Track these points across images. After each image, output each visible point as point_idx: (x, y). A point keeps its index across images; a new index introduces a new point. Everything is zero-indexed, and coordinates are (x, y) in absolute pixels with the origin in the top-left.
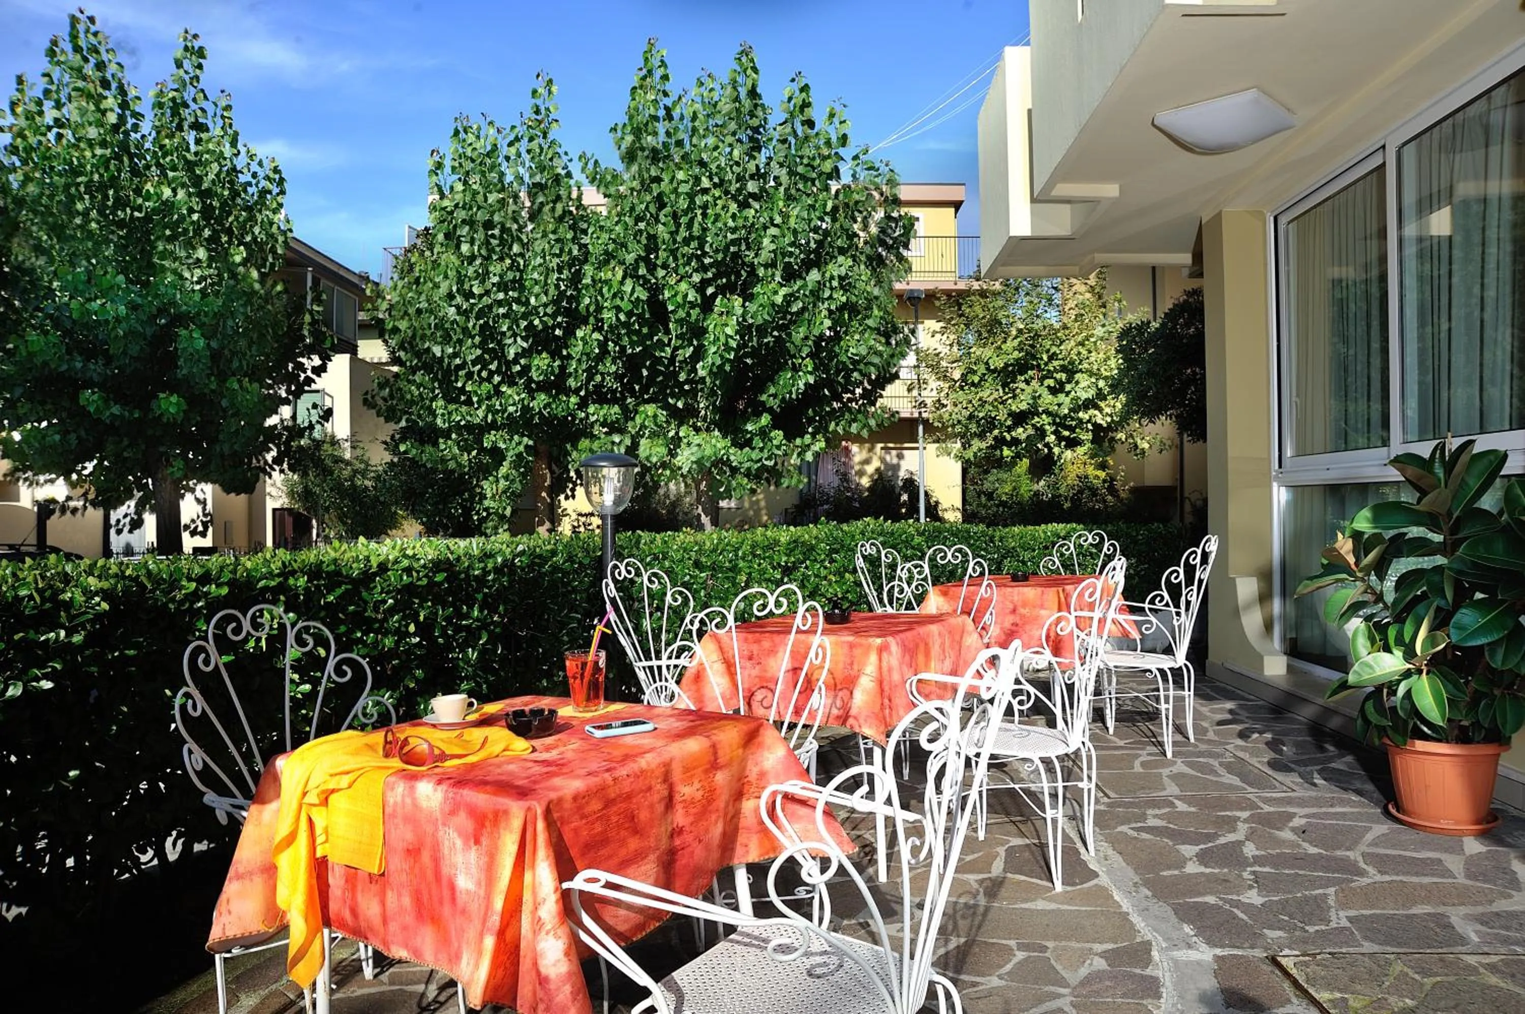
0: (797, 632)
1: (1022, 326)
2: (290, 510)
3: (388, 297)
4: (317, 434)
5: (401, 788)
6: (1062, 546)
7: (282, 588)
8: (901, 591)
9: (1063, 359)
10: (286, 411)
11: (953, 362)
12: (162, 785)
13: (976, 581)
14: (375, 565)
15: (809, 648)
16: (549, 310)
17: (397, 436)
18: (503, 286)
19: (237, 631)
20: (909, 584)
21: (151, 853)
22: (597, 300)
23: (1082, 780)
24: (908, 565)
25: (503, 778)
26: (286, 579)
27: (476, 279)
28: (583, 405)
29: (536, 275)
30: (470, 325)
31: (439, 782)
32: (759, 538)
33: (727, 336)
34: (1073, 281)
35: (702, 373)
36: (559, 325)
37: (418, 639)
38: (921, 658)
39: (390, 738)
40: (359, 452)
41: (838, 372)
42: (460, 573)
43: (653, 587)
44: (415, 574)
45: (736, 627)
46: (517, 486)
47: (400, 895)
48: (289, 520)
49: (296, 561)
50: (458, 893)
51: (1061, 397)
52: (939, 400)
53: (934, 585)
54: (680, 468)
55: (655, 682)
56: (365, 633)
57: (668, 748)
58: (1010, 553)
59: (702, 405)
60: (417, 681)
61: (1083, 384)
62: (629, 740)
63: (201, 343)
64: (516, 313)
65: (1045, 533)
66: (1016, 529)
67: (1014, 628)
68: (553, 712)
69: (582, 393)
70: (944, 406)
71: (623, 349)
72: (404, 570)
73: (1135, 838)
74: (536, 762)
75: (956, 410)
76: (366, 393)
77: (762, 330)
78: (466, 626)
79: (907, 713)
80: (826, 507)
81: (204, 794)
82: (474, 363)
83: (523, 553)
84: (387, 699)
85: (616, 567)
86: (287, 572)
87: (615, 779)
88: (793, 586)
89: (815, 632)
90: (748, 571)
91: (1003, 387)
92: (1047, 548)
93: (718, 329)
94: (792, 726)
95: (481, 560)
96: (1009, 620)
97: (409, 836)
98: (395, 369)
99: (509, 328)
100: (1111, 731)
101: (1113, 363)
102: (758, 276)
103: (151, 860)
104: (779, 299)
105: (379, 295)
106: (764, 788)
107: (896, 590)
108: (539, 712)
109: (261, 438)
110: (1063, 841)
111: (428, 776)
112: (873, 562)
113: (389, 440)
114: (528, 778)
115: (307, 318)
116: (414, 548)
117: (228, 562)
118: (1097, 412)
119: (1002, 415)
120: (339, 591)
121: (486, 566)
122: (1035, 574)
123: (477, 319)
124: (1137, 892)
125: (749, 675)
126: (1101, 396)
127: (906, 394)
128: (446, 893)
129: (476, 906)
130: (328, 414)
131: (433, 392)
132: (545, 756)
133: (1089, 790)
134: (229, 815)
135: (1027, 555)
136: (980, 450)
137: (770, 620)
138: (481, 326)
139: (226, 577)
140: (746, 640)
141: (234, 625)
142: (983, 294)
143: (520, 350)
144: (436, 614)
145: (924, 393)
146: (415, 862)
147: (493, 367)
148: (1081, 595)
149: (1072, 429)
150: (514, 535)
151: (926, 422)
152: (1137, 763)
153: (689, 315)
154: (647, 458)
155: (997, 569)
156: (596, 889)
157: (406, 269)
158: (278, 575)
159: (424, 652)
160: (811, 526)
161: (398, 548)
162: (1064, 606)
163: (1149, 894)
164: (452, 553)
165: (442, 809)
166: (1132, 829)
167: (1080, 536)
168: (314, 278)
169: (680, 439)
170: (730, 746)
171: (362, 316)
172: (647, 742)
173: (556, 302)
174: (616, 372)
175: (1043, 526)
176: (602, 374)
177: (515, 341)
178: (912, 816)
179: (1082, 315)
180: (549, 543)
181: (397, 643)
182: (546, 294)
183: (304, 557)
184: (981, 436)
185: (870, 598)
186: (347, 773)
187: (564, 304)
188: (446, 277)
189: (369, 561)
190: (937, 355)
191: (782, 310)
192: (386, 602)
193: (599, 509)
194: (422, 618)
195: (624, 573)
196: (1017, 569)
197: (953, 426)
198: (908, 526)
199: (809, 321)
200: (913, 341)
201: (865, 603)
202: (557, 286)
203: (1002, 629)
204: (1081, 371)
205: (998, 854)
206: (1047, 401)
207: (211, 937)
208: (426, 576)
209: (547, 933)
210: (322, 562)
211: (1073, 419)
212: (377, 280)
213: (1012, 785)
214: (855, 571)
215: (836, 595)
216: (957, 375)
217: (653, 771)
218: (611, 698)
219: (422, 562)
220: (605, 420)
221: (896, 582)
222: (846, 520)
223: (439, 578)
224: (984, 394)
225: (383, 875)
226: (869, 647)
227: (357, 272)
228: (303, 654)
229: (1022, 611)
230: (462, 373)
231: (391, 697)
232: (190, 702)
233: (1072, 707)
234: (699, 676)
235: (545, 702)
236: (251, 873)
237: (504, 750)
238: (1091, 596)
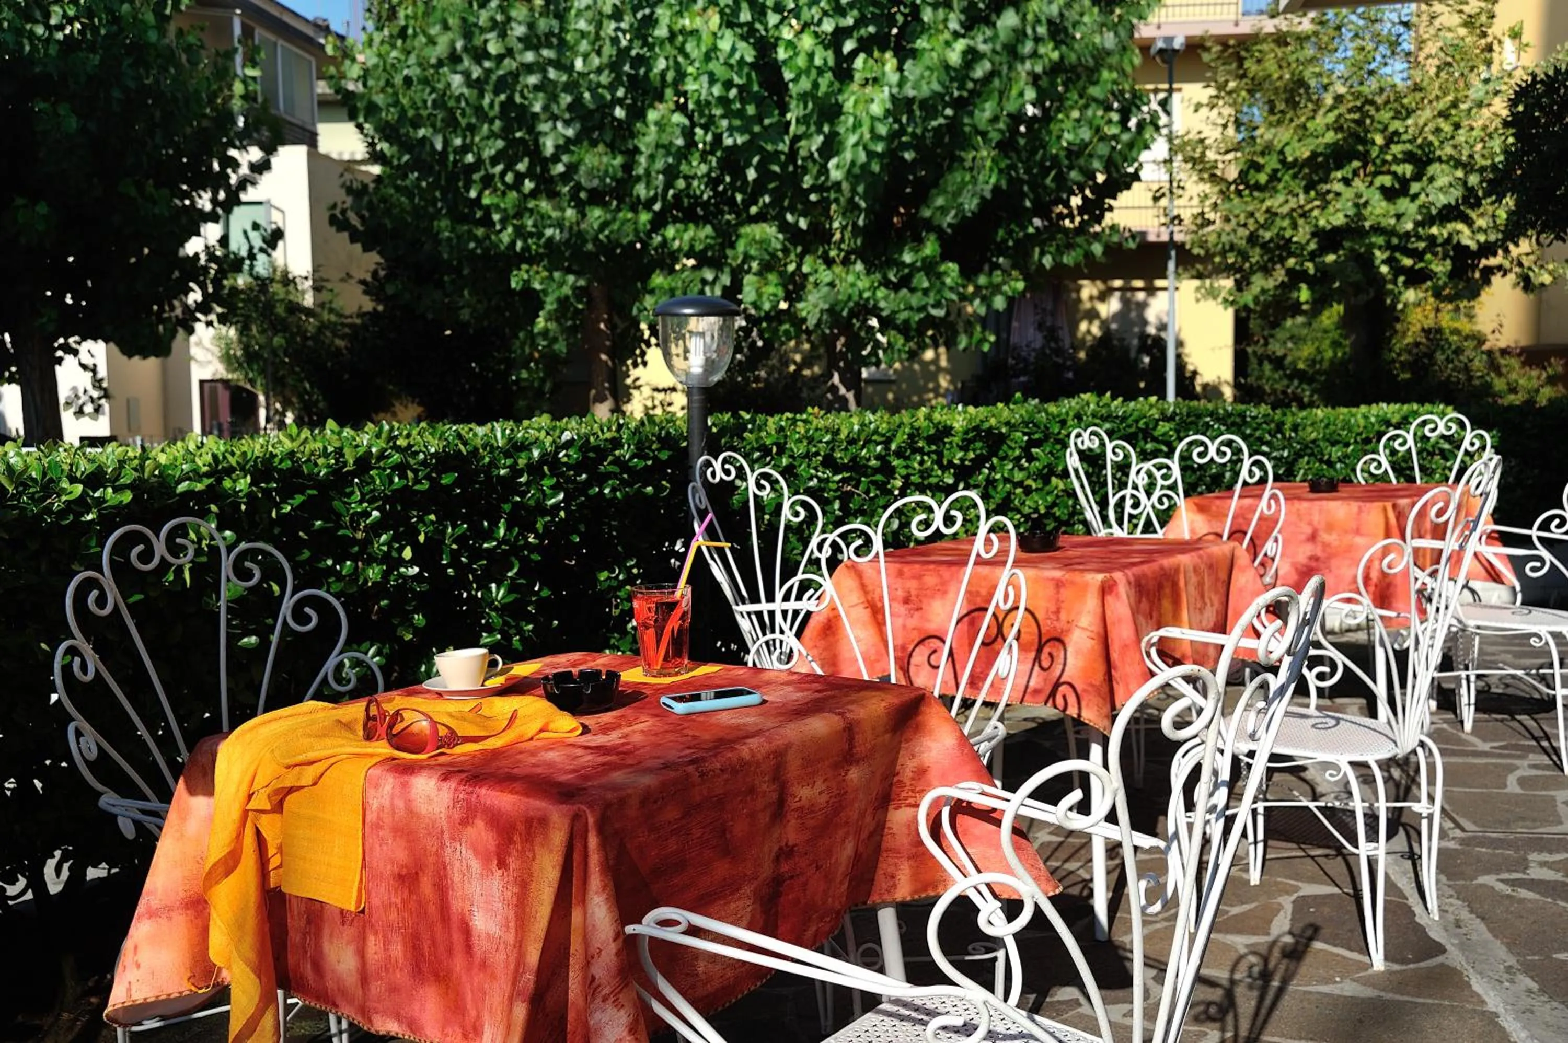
0: (976, 564)
1: (1342, 90)
2: (225, 382)
3: (360, 58)
4: (261, 266)
5: (389, 783)
6: (1394, 438)
7: (214, 493)
8: (1136, 505)
9: (1410, 141)
10: (212, 232)
11: (1227, 152)
12: (38, 784)
13: (1255, 489)
14: (351, 462)
15: (994, 587)
16: (605, 79)
17: (382, 273)
18: (531, 41)
19: (146, 556)
20: (1149, 494)
21: (22, 882)
22: (677, 63)
23: (1419, 801)
24: (1148, 465)
25: (539, 770)
26: (219, 481)
27: (491, 29)
28: (659, 223)
29: (582, 25)
30: (486, 101)
31: (445, 778)
32: (922, 423)
33: (873, 119)
34: (1438, 7)
35: (836, 175)
36: (620, 102)
37: (416, 569)
38: (1166, 604)
39: (373, 711)
40: (325, 296)
41: (1046, 171)
42: (477, 472)
43: (764, 494)
44: (410, 474)
45: (886, 555)
46: (561, 347)
47: (387, 943)
48: (224, 397)
49: (233, 454)
50: (475, 939)
51: (1403, 204)
52: (1202, 214)
53: (1187, 495)
54: (804, 320)
55: (764, 634)
56: (340, 560)
57: (782, 731)
58: (1309, 449)
59: (836, 225)
60: (416, 631)
61: (1442, 181)
62: (724, 718)
63: (73, 123)
64: (554, 83)
65: (1366, 417)
66: (1320, 413)
67: (1314, 564)
68: (613, 676)
69: (657, 207)
70: (1210, 222)
71: (718, 138)
72: (394, 468)
73: (1508, 896)
74: (587, 748)
75: (1228, 228)
76: (334, 206)
77: (930, 106)
78: (487, 549)
79: (1140, 686)
80: (1022, 379)
81: (100, 794)
82: (494, 161)
83: (569, 444)
84: (372, 656)
85: (708, 464)
86: (219, 470)
87: (702, 775)
88: (974, 495)
89: (1004, 563)
90: (904, 472)
91: (1307, 190)
92: (1368, 442)
93: (861, 106)
94: (967, 704)
95: (507, 455)
96: (1304, 553)
97: (402, 855)
98: (376, 170)
99: (546, 108)
100: (1468, 726)
101: (1496, 144)
102: (921, 21)
103: (23, 893)
104: (954, 57)
105: (347, 54)
106: (923, 792)
107: (1129, 502)
108: (591, 677)
109: (177, 274)
110: (1386, 893)
111: (430, 767)
112: (1093, 460)
113: (369, 278)
114: (574, 771)
115: (238, 88)
116: (408, 436)
117: (131, 454)
118: (1460, 226)
119: (1302, 235)
120: (299, 499)
121: (516, 463)
122: (1347, 481)
123: (496, 93)
124: (1512, 981)
125: (904, 627)
126: (1471, 198)
127: (1150, 203)
128: (457, 937)
129: (503, 957)
130: (275, 237)
131: (435, 205)
132: (601, 740)
133: (1430, 817)
134: (138, 824)
135: (1336, 452)
136: (1263, 291)
137: (938, 545)
138: (502, 104)
139: (129, 476)
140: (900, 574)
141: (141, 547)
142: (1280, 39)
143: (561, 142)
144: (444, 532)
145: (1177, 202)
146: (410, 892)
147: (521, 167)
148: (1422, 514)
149: (1418, 255)
150: (556, 417)
151: (1180, 247)
152: (1512, 780)
153: (816, 85)
154: (755, 305)
155: (1285, 475)
156: (673, 935)
157: (384, 14)
158: (207, 475)
159: (425, 587)
160: (1000, 405)
161: (384, 436)
162: (1395, 530)
163: (1534, 986)
164: (465, 444)
165: (449, 817)
166: (1503, 881)
167: (1424, 423)
168: (244, 26)
169: (805, 276)
170: (874, 729)
171: (322, 88)
172: (750, 720)
173: (614, 66)
174: (708, 175)
175: (1363, 409)
176: (687, 178)
177: (555, 127)
178: (1145, 841)
179: (1449, 64)
180: (609, 429)
181: (386, 575)
182: (599, 53)
183: (244, 449)
184: (1266, 271)
185: (1089, 515)
186: (312, 763)
187: (627, 68)
188: (446, 27)
189: (343, 455)
190: (1202, 141)
191: (961, 74)
192: (367, 514)
193: (683, 378)
194: (422, 538)
195: (720, 474)
196: (1319, 475)
197: (1223, 253)
198: (1147, 406)
199: (1001, 94)
200: (1163, 120)
201: (1080, 522)
202: (615, 41)
203: (1294, 565)
204: (1440, 160)
205: (1280, 907)
206: (1378, 211)
207: (111, 1001)
208: (428, 477)
209: (605, 1000)
210: (273, 456)
211: (1419, 238)
212: (342, 31)
213: (1305, 803)
214: (1065, 474)
215: (1036, 510)
216: (1232, 173)
217: (758, 764)
218: (700, 658)
219: (422, 456)
220: (692, 247)
221: (1128, 491)
222: (1053, 397)
223: (447, 480)
224: (1275, 202)
225: (363, 912)
226: (1085, 587)
227: (310, 17)
228: (250, 590)
229: (1325, 537)
230: (476, 176)
231: (378, 653)
232: (77, 660)
233: (1403, 685)
234: (831, 627)
235: (602, 661)
236: (170, 909)
237: (542, 731)
238: (1440, 513)
